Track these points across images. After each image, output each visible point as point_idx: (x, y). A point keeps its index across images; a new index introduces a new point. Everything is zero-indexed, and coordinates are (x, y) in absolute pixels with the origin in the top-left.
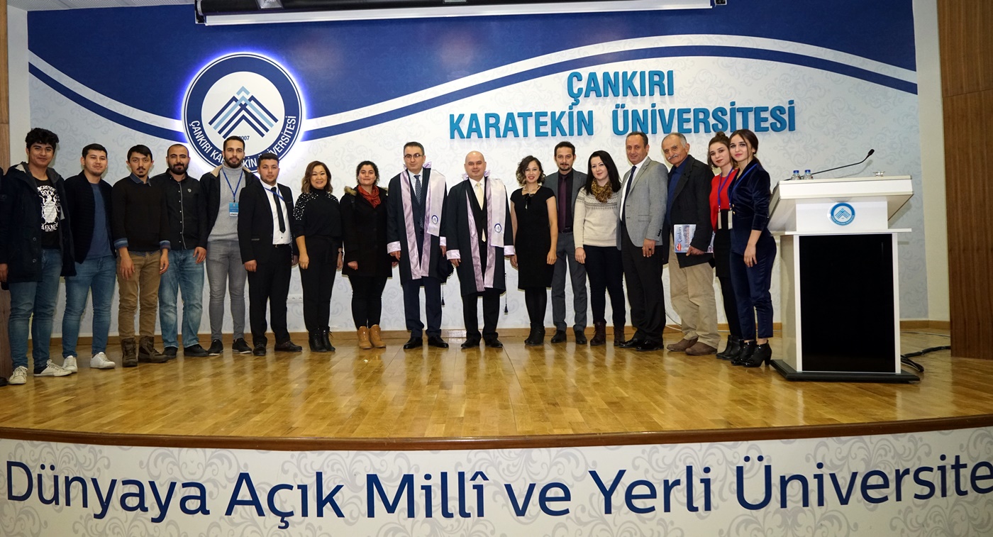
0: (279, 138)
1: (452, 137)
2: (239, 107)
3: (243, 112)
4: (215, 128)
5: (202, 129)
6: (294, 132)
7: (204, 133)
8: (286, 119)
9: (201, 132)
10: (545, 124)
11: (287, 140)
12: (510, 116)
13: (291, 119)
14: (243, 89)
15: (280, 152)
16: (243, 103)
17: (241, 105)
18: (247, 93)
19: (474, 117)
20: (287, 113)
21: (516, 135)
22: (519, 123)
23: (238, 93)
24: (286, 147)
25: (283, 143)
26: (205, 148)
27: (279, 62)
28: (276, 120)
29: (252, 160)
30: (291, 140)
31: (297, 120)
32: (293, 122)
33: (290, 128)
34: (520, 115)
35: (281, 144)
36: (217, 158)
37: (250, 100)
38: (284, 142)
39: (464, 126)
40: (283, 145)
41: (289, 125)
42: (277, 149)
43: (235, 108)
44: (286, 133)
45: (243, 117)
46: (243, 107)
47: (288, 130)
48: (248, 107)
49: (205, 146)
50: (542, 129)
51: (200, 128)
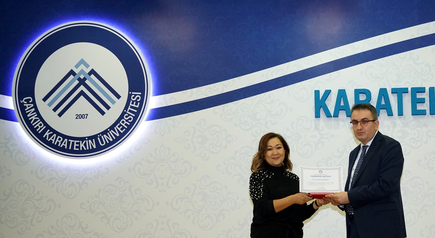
0: (121, 117)
1: (317, 116)
2: (77, 82)
3: (82, 88)
4: (50, 105)
5: (35, 107)
6: (139, 109)
7: (37, 111)
8: (130, 96)
9: (33, 110)
10: (422, 101)
11: (130, 119)
12: (383, 92)
13: (135, 95)
14: (82, 62)
15: (122, 132)
16: (82, 77)
17: (79, 79)
18: (87, 66)
19: (342, 94)
20: (131, 89)
21: (390, 114)
22: (393, 100)
23: (77, 66)
24: (129, 127)
25: (125, 122)
26: (38, 127)
27: (123, 32)
28: (118, 97)
29: (90, 141)
30: (135, 119)
31: (142, 96)
32: (138, 98)
33: (134, 105)
34: (394, 91)
35: (124, 123)
36: (51, 139)
37: (90, 74)
38: (127, 121)
39: (331, 104)
40: (126, 124)
41: (133, 102)
42: (119, 129)
43: (72, 82)
44: (130, 111)
45: (82, 93)
46: (82, 82)
47: (132, 107)
48: (87, 82)
49: (38, 125)
50: (420, 107)
51: (32, 105)
